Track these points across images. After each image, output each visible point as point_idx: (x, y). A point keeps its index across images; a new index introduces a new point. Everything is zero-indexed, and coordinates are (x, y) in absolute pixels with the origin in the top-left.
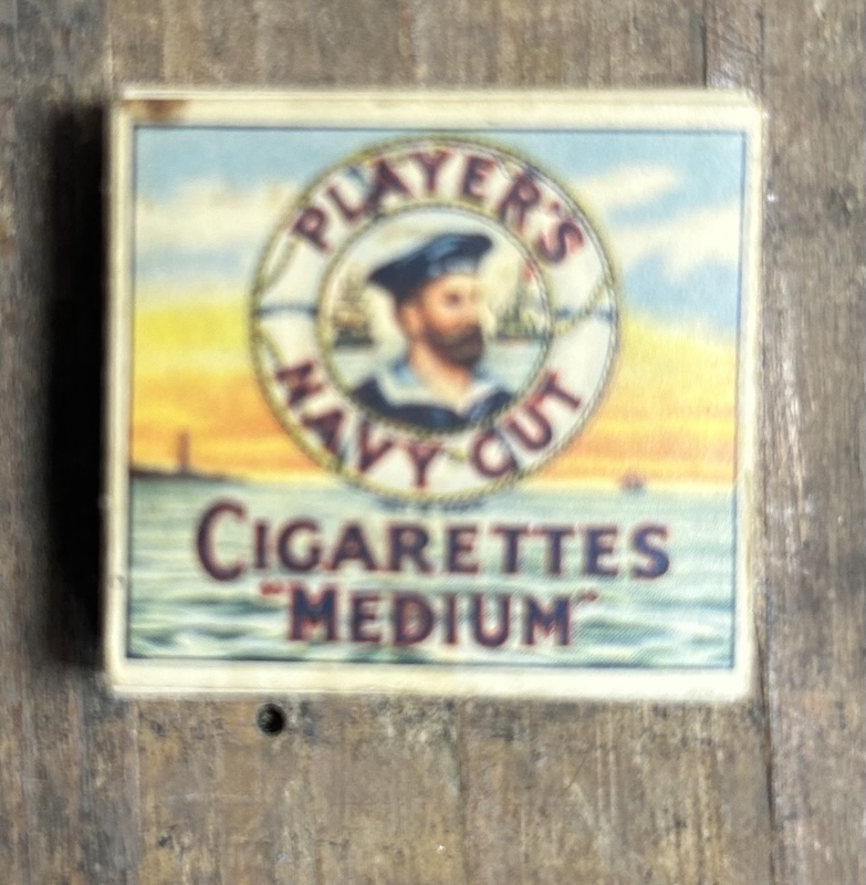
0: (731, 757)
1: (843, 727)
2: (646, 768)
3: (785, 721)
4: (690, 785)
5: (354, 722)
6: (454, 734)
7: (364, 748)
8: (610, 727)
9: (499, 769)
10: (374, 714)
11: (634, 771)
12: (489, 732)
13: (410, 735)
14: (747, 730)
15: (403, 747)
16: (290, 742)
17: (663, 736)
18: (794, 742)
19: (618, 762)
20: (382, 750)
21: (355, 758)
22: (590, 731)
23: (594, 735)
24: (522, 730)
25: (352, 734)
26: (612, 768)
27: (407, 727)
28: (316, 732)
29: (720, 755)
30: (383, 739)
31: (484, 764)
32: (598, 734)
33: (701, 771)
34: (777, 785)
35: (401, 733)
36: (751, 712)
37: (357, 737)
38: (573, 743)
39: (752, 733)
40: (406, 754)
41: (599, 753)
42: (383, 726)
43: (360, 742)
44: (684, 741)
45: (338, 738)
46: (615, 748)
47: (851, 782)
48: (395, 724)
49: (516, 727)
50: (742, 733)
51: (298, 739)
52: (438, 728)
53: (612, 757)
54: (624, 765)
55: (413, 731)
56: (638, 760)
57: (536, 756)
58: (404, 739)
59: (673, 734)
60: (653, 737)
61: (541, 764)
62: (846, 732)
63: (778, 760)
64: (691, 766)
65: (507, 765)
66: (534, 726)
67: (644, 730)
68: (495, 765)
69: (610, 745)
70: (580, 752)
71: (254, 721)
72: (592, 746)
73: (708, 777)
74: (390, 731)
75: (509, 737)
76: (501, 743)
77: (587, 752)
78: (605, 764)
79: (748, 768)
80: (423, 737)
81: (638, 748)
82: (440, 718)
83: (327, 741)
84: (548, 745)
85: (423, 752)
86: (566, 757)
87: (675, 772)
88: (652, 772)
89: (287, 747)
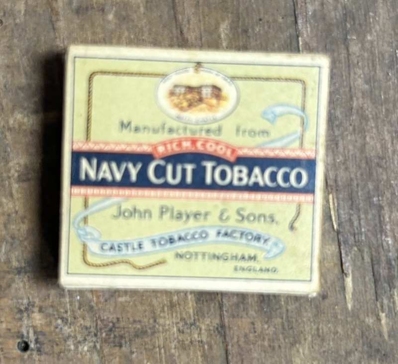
0: (210, 347)
1: (255, 332)
2: (177, 354)
3: (232, 331)
4: (195, 360)
5: (57, 345)
6: (98, 346)
7: (62, 354)
8: (161, 338)
9: (117, 359)
10: (65, 341)
11: (172, 355)
12: (112, 345)
13: (80, 348)
14: (216, 336)
15: (78, 354)
16: (31, 354)
17: (183, 341)
18: (235, 340)
19: (165, 353)
20: (69, 355)
21: (58, 359)
22: (154, 340)
23: (155, 342)
24: (126, 342)
25: (56, 349)
26: (163, 355)
27: (79, 345)
28: (42, 350)
29: (206, 347)
30: (70, 350)
31: (111, 358)
32: (157, 342)
33: (199, 353)
34: (230, 358)
35: (77, 348)
36: (217, 329)
37: (59, 351)
38: (147, 346)
39: (218, 337)
40: (79, 356)
41: (158, 349)
42: (69, 346)
43: (60, 352)
44: (191, 342)
45: (51, 352)
46: (164, 347)
47: (260, 354)
48: (74, 344)
49: (123, 342)
50: (215, 338)
51: (35, 353)
52: (92, 344)
53: (163, 351)
54: (168, 353)
55: (82, 347)
56: (173, 351)
57: (132, 353)
58: (78, 350)
59: (187, 340)
60: (179, 342)
61: (134, 356)
62: (256, 334)
63: (230, 347)
64: (195, 352)
65: (120, 357)
66: (130, 340)
67: (175, 339)
68: (116, 358)
69: (162, 346)
70: (150, 350)
71: (17, 348)
72: (154, 347)
73: (202, 356)
74: (72, 347)
75: (121, 346)
76: (117, 349)
77: (152, 349)
78: (160, 353)
79: (218, 351)
80: (86, 348)
81: (173, 346)
82: (92, 341)
83: (46, 353)
84: (136, 348)
85: (86, 355)
86: (144, 352)
87: (188, 355)
88: (179, 356)
89: (30, 356)
